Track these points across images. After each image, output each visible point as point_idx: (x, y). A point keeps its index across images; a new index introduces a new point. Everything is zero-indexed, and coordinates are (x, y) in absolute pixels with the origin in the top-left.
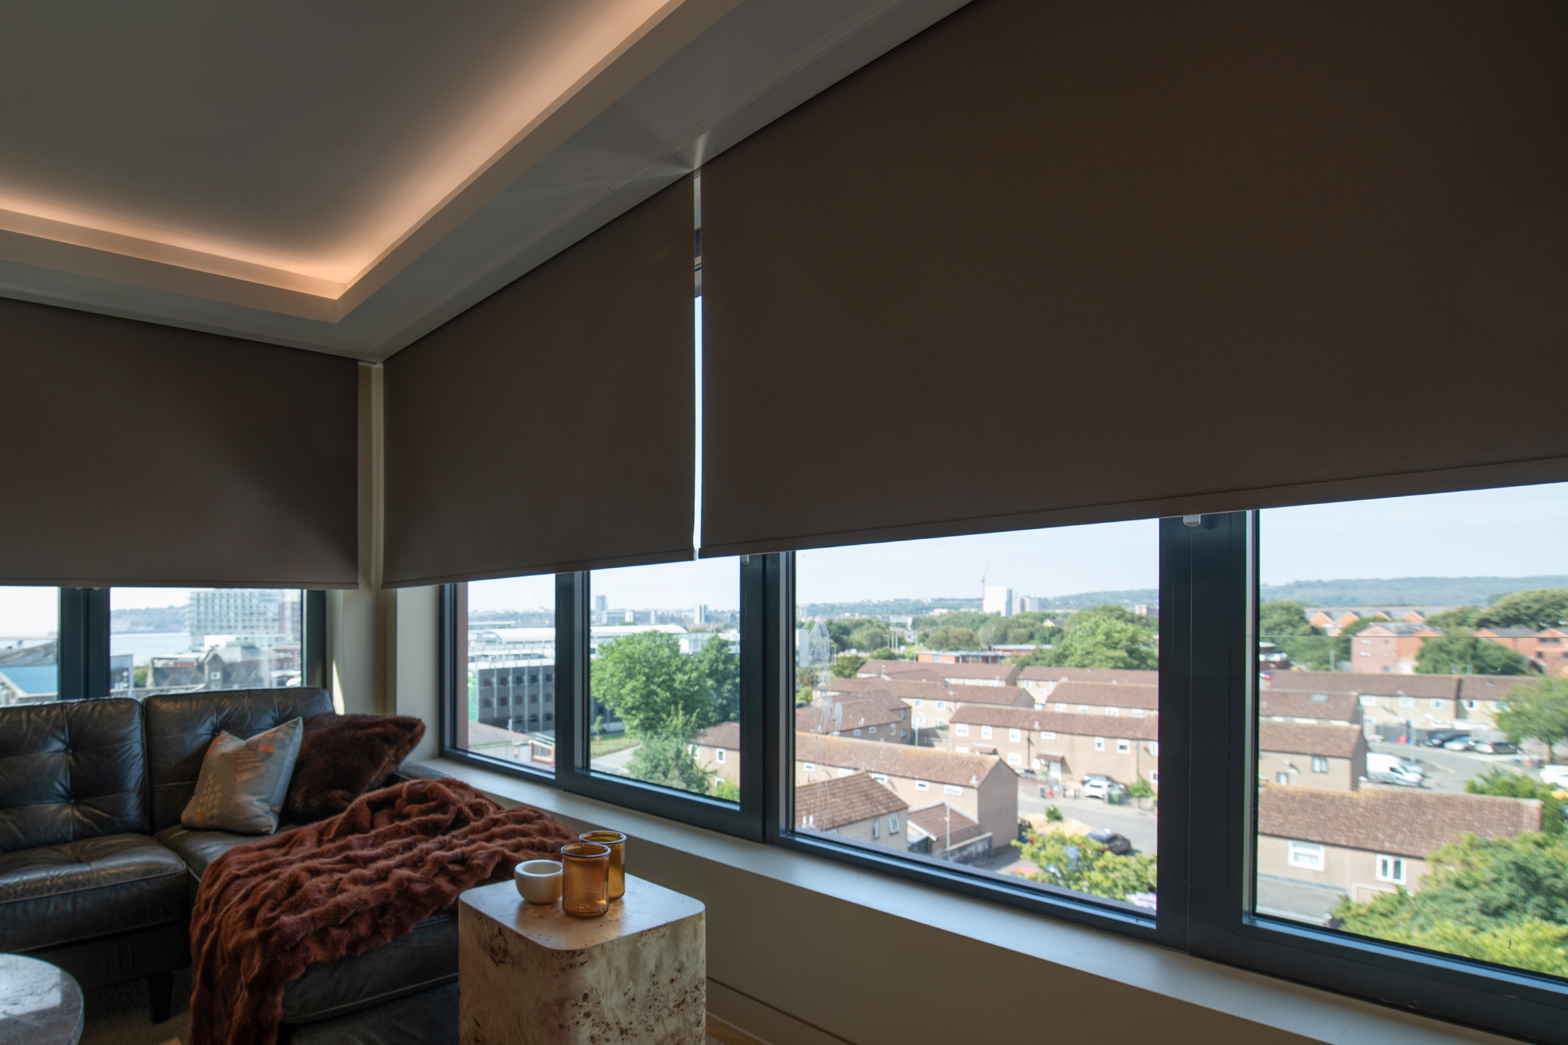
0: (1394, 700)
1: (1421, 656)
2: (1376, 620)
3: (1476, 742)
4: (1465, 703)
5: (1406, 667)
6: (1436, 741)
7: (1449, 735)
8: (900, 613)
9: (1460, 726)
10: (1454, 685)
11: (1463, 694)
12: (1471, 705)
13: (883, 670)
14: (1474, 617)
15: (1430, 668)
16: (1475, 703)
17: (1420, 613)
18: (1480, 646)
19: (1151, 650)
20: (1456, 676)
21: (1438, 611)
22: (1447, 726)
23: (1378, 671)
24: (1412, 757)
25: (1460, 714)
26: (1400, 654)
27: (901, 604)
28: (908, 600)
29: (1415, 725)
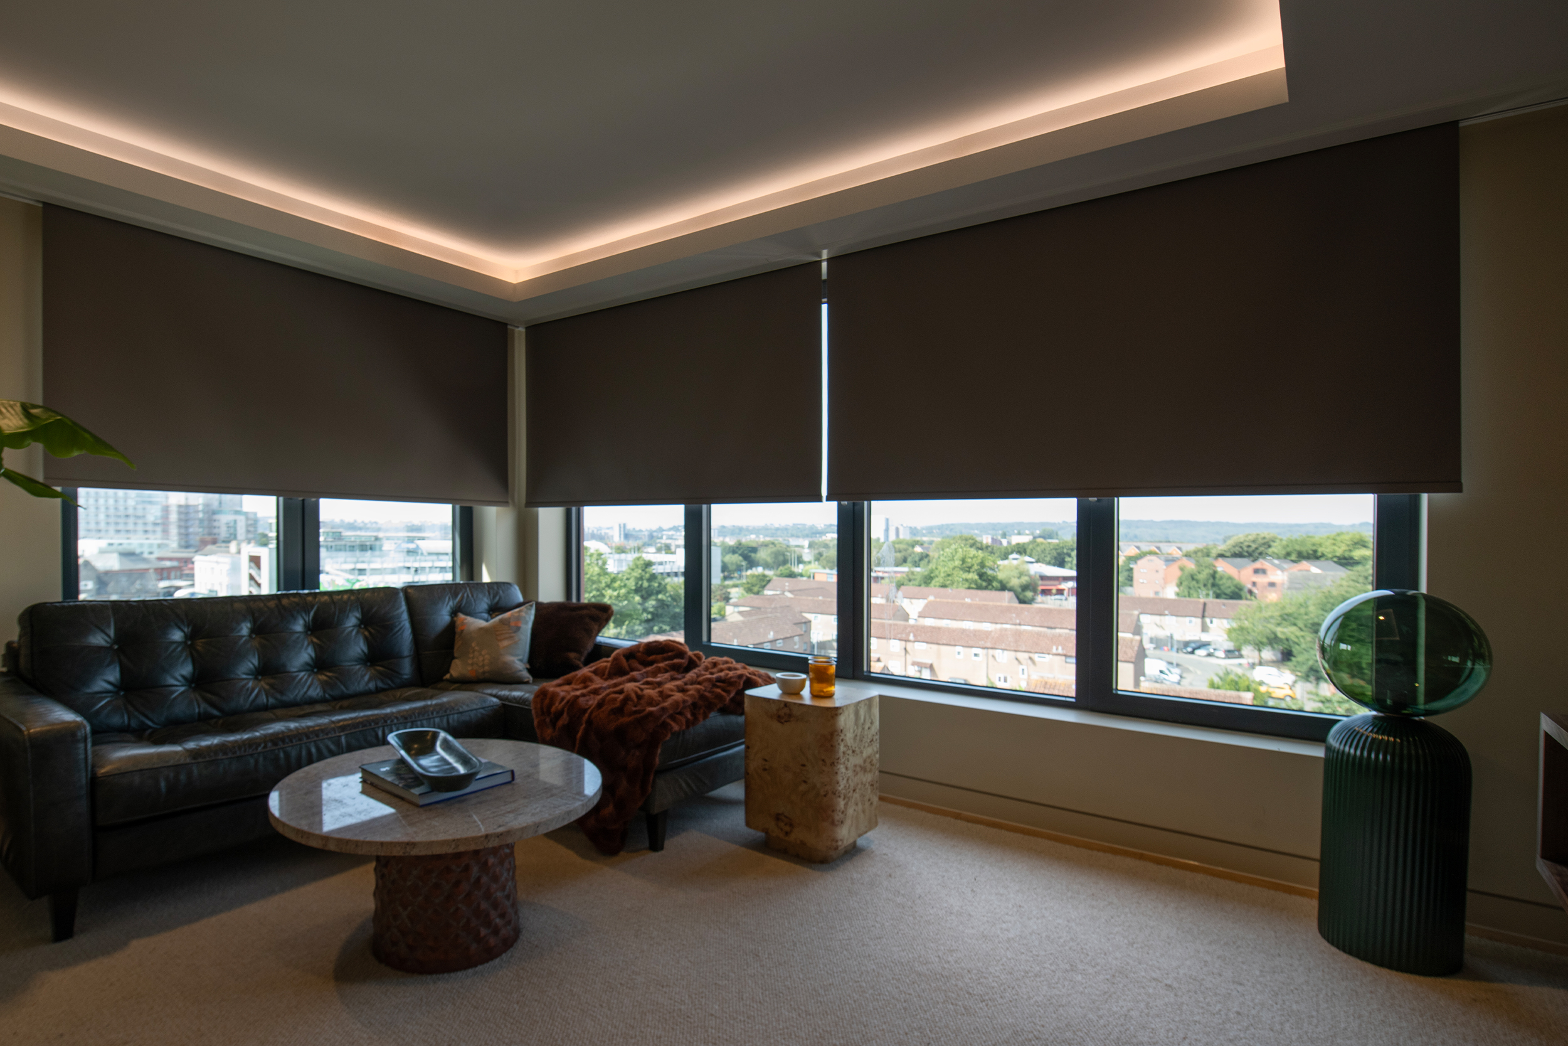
0: (1162, 618)
1: (1180, 584)
2: (1151, 553)
3: (1215, 649)
4: (1208, 620)
5: (1170, 592)
6: (1189, 649)
7: (1198, 644)
8: (798, 537)
9: (1205, 637)
10: (1201, 607)
11: (1206, 614)
12: (1211, 622)
13: (787, 588)
14: (1214, 552)
15: (1186, 593)
16: (1215, 620)
17: (1180, 549)
18: (1217, 576)
19: (995, 574)
20: (1202, 600)
21: (1191, 547)
22: (1197, 638)
23: (1151, 595)
24: (1175, 663)
25: (1204, 628)
26: (1166, 581)
27: (798, 528)
28: (804, 525)
29: (1177, 637)
